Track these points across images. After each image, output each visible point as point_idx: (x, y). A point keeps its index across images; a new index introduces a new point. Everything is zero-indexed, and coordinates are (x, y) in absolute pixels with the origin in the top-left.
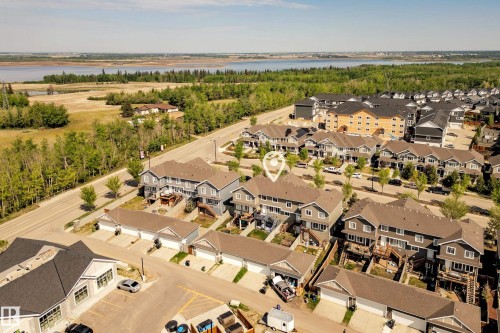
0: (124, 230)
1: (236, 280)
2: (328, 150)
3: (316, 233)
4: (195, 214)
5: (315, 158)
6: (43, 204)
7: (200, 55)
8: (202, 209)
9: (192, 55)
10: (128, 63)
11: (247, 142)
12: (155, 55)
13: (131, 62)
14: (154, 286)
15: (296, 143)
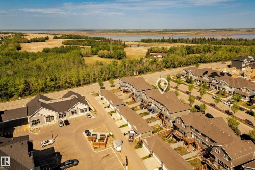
0: (104, 99)
1: (120, 127)
2: (223, 86)
3: (167, 122)
4: (131, 99)
5: (215, 90)
6: (93, 84)
7: (221, 30)
8: (133, 98)
9: (217, 30)
10: (181, 34)
11: (183, 75)
12: (196, 30)
13: (182, 34)
14: (96, 118)
15: (208, 80)
